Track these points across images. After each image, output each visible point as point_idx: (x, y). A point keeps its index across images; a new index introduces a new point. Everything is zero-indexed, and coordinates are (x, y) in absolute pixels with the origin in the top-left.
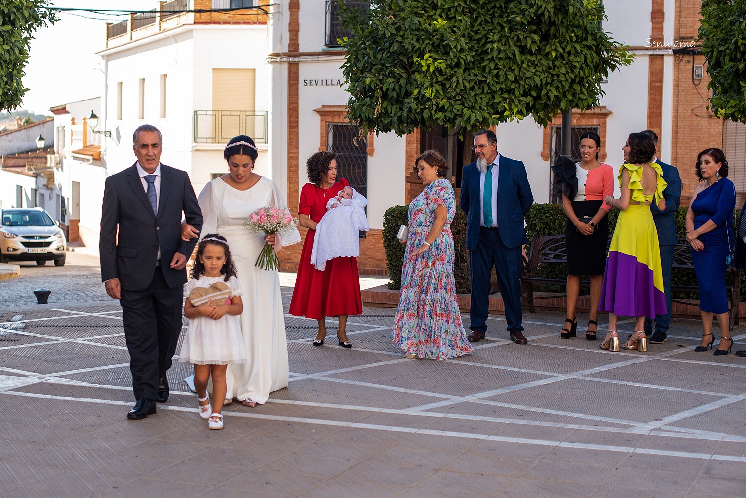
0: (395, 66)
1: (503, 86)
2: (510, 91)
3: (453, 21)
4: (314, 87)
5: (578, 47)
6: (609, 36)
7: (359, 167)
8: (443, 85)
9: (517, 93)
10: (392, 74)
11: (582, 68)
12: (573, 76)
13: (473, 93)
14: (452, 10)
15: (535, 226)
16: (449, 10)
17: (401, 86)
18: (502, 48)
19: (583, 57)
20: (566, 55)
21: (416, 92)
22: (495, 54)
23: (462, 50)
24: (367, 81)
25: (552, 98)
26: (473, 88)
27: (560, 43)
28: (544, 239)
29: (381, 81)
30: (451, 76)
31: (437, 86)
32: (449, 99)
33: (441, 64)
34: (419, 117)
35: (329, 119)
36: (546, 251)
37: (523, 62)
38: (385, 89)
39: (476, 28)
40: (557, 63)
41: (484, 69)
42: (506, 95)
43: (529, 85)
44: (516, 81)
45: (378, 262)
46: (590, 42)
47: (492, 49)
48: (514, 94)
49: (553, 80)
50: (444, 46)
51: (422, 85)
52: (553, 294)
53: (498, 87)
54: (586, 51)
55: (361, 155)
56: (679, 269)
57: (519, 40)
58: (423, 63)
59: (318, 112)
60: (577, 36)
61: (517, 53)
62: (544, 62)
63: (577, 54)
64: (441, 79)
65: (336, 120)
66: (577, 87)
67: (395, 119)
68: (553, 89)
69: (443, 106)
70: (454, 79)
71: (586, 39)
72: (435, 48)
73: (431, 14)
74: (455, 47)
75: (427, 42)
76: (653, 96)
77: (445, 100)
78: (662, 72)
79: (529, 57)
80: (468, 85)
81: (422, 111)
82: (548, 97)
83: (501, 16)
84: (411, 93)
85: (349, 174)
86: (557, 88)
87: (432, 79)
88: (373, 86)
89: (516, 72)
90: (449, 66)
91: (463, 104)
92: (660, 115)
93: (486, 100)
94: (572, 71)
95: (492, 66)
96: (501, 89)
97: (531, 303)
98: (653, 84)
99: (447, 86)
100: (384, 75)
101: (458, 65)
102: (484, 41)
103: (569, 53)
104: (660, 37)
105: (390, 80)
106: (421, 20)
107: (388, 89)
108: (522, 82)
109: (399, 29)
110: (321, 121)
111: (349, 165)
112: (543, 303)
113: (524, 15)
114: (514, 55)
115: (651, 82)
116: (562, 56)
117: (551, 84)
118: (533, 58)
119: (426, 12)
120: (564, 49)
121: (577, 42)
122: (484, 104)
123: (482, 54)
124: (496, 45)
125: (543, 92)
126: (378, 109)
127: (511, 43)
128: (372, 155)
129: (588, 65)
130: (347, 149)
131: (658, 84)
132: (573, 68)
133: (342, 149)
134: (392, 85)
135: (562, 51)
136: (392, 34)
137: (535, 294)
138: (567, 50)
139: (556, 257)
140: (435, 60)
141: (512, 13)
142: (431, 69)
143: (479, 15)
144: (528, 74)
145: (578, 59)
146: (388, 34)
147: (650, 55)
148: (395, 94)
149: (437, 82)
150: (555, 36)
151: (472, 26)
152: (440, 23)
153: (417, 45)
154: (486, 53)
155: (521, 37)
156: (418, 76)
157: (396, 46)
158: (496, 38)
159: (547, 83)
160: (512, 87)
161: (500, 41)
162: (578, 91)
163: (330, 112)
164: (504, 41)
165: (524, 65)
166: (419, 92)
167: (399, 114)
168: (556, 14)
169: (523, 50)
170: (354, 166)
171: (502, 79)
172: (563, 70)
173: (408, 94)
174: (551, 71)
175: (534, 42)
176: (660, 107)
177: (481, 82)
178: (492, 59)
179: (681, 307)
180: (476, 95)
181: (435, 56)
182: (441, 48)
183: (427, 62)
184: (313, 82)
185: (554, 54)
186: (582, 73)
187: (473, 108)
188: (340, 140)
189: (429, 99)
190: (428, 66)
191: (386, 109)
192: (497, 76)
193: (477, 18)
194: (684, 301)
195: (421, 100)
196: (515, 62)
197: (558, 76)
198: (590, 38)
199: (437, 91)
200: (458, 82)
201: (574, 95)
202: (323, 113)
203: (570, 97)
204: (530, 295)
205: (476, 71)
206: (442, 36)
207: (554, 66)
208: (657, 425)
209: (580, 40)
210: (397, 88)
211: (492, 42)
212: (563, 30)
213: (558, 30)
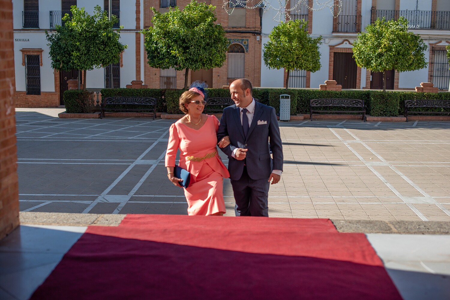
0: (65, 54)
1: (95, 59)
2: (96, 60)
3: (80, 42)
4: (19, 42)
5: (114, 48)
6: (121, 44)
7: (37, 70)
8: (79, 59)
9: (98, 61)
10: (65, 56)
11: (115, 53)
12: (112, 56)
13: (87, 61)
14: (80, 39)
15: (104, 95)
16: (79, 39)
17: (67, 59)
18: (94, 49)
19: (115, 50)
20: (110, 50)
21: (72, 61)
22: (92, 51)
23: (83, 50)
24: (58, 58)
25: (107, 62)
26: (87, 60)
27: (109, 47)
28: (106, 98)
29: (62, 58)
30: (81, 57)
31: (77, 60)
32: (81, 63)
33: (78, 54)
34: (73, 68)
35: (25, 53)
36: (107, 101)
37: (99, 53)
38: (63, 60)
39: (87, 44)
40: (108, 52)
41: (89, 55)
42: (95, 62)
43: (101, 59)
44: (98, 58)
45: (46, 103)
46: (117, 46)
47: (91, 50)
48: (97, 61)
49: (107, 57)
50: (79, 49)
51: (73, 59)
52: (109, 112)
53: (93, 59)
54: (116, 49)
55: (38, 66)
56: (142, 105)
57: (98, 47)
58: (74, 54)
59: (21, 51)
60: (113, 45)
61: (98, 51)
62: (105, 52)
63: (113, 50)
64: (79, 58)
65: (28, 54)
66: (114, 58)
67: (66, 68)
68: (107, 59)
69: (79, 65)
70: (82, 58)
71: (115, 45)
72: (76, 50)
73: (75, 40)
74: (82, 49)
75: (74, 48)
76: (137, 46)
77: (79, 63)
78: (140, 38)
79: (101, 51)
80: (85, 59)
81: (74, 66)
82: (106, 62)
83: (93, 40)
84: (70, 61)
85: (34, 72)
86: (109, 59)
87: (76, 58)
88: (59, 59)
89: (98, 55)
90: (80, 54)
91: (84, 64)
92: (140, 52)
93: (90, 63)
94: (112, 54)
95: (92, 54)
96: (94, 60)
97: (104, 115)
98: (137, 42)
99: (80, 59)
100: (63, 56)
101: (82, 54)
102: (89, 47)
103: (111, 50)
104: (139, 26)
105: (64, 58)
106: (72, 42)
107: (64, 60)
108: (99, 58)
109: (66, 45)
110: (23, 54)
111: (33, 70)
112: (107, 115)
113: (99, 41)
114: (97, 51)
115: (136, 41)
116: (110, 51)
117: (107, 58)
118: (102, 51)
119: (73, 39)
120: (110, 48)
121: (113, 46)
122: (90, 64)
123: (89, 51)
124: (92, 49)
125: (105, 60)
126: (61, 65)
127: (96, 48)
128: (42, 66)
129: (116, 52)
130: (32, 64)
131: (139, 42)
132: (112, 53)
133: (31, 63)
134: (65, 59)
135: (109, 49)
136: (65, 46)
137: (105, 113)
138: (111, 49)
139: (110, 103)
140: (77, 53)
141: (96, 40)
142: (76, 55)
143: (87, 40)
144: (101, 56)
145: (113, 51)
146: (64, 47)
147: (136, 32)
148: (66, 62)
149: (77, 58)
150: (107, 46)
151: (86, 43)
152: (78, 44)
153: (71, 49)
154: (90, 50)
155: (99, 46)
156: (72, 57)
157: (66, 50)
158: (92, 46)
159: (106, 58)
160: (97, 59)
161: (93, 47)
162: (114, 59)
163: (25, 51)
164: (94, 48)
165: (100, 53)
166: (73, 61)
167: (67, 67)
168: (108, 40)
169: (99, 49)
170: (35, 70)
171: (94, 57)
172: (110, 54)
173: (70, 62)
174: (107, 55)
175: (102, 47)
176: (140, 49)
177: (89, 58)
178: (91, 52)
179: (142, 114)
180: (88, 61)
181: (77, 52)
182: (78, 50)
183: (74, 53)
184: (19, 40)
185: (107, 50)
186: (115, 55)
187: (87, 65)
188: (30, 61)
189: (75, 63)
190: (75, 54)
191: (63, 65)
192: (93, 57)
193: (87, 41)
194: (143, 113)
195: (73, 63)
196: (97, 53)
197: (109, 56)
198: (116, 45)
199: (77, 61)
200: (83, 58)
201: (113, 60)
202: (23, 51)
203: (112, 61)
204: (104, 113)
205: (87, 55)
206: (78, 46)
207: (108, 53)
208: (133, 137)
209: (114, 46)
210: (66, 60)
211: (91, 48)
212: (109, 44)
213: (108, 44)
